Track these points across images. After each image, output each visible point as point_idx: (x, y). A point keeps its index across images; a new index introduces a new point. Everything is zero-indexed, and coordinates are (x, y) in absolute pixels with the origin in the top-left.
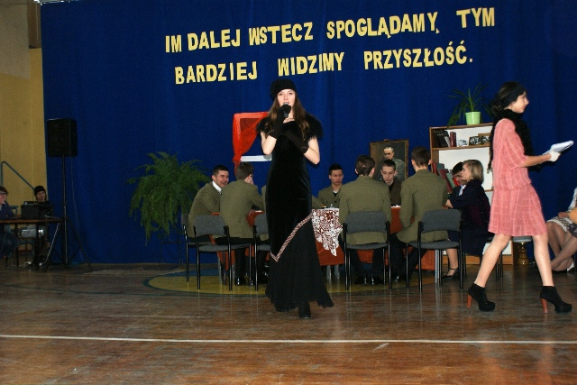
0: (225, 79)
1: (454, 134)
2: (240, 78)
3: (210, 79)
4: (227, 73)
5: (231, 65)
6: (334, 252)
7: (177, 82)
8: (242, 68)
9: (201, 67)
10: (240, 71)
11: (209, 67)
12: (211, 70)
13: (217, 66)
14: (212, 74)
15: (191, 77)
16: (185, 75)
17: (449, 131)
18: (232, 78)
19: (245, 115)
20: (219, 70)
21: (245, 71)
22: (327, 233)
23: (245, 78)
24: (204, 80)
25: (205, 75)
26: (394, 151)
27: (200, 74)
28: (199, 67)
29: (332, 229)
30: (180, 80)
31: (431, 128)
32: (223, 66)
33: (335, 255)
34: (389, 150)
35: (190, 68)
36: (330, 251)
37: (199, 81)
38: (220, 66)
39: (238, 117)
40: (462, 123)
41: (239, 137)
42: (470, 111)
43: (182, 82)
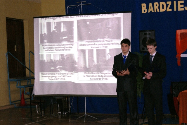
0: (171, 10)
2: (180, 9)
3: (162, 10)
4: (172, 7)
5: (175, 2)
7: (143, 12)
8: (181, 4)
9: (157, 3)
10: (180, 6)
11: (161, 3)
12: (163, 5)
13: (166, 3)
14: (163, 8)
15: (151, 9)
16: (147, 8)
18: (175, 10)
19: (183, 31)
20: (167, 5)
21: (183, 6)
23: (183, 9)
24: (158, 11)
25: (159, 8)
27: (156, 7)
28: (155, 4)
30: (144, 11)
32: (170, 3)
35: (151, 4)
37: (155, 11)
38: (168, 3)
39: (179, 32)
41: (179, 43)
43: (146, 12)
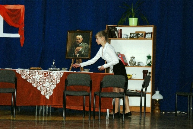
1: (121, 30)
6: (48, 97)
17: (118, 28)
22: (44, 85)
26: (83, 37)
29: (47, 83)
31: (107, 25)
33: (48, 99)
34: (79, 37)
36: (45, 96)
40: (127, 24)
42: (132, 17)
